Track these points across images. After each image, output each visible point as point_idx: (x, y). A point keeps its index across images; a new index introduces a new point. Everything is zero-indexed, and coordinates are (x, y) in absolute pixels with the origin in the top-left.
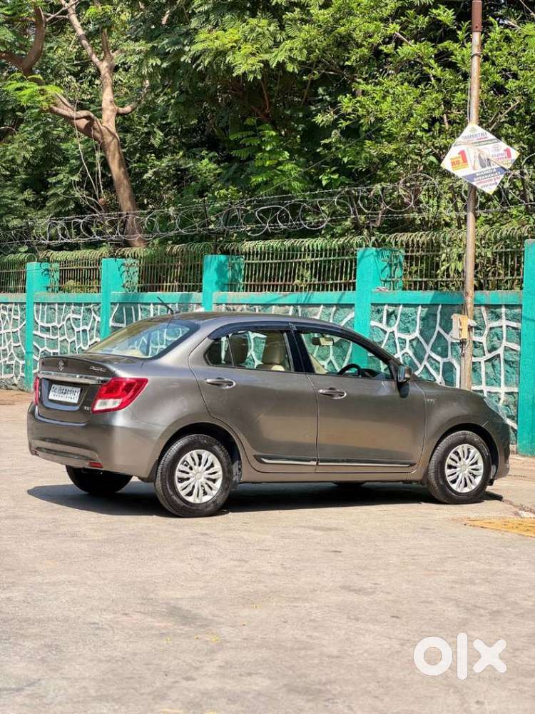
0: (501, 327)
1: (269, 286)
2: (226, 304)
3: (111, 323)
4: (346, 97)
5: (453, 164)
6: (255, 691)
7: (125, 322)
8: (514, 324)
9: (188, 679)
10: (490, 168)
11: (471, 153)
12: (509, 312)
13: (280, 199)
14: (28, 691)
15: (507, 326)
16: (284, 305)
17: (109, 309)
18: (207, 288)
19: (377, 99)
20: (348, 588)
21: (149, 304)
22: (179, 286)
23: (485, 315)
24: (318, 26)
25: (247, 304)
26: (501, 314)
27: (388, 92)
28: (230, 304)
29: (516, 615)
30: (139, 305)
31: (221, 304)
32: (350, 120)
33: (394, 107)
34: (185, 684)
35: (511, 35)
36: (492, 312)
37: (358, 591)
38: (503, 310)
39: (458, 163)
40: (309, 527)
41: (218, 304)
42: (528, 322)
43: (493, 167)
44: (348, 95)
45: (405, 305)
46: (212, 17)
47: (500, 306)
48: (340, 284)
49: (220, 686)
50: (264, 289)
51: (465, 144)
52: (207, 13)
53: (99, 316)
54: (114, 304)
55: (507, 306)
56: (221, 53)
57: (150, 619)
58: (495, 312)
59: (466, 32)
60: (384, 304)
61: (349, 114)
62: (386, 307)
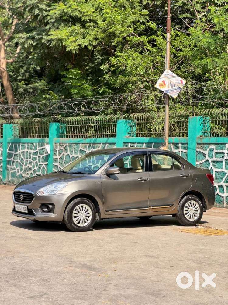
0: (179, 152)
1: (78, 135)
2: (59, 143)
3: (8, 151)
4: (113, 58)
5: (160, 86)
6: (134, 294)
7: (14, 150)
8: (185, 151)
9: (105, 290)
10: (175, 87)
11: (167, 82)
12: (182, 146)
13: (82, 99)
14: (45, 296)
15: (182, 152)
16: (85, 143)
17: (7, 145)
18: (50, 137)
19: (126, 59)
20: (148, 256)
21: (25, 143)
22: (38, 136)
23: (172, 147)
24: (100, 28)
25: (68, 143)
26: (179, 146)
27: (129, 56)
28: (61, 143)
29: (218, 265)
30: (20, 144)
31: (57, 143)
32: (115, 67)
33: (132, 62)
34: (104, 292)
35: (179, 33)
36: (175, 146)
37: (153, 257)
38: (180, 145)
39: (162, 85)
40: (119, 233)
41: (56, 143)
42: (190, 150)
43: (176, 87)
44: (114, 57)
45: (138, 143)
46: (55, 24)
47: (179, 143)
48: (109, 135)
49: (119, 293)
50: (75, 137)
51: (164, 77)
52: (53, 23)
53: (2, 148)
54: (9, 143)
55: (181, 143)
56: (61, 40)
57: (76, 269)
58: (177, 146)
59: (161, 32)
60: (129, 143)
61: (114, 65)
62: (129, 144)
